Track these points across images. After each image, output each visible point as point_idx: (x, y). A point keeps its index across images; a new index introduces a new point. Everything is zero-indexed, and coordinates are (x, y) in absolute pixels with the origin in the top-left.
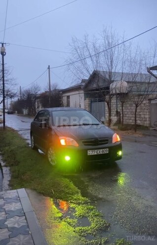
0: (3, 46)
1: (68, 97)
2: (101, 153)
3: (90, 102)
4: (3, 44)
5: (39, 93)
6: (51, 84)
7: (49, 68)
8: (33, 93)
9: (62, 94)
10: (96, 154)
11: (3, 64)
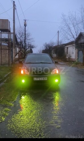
0: (25, 21)
1: (67, 48)
2: (42, 80)
3: (78, 51)
4: (25, 20)
5: (54, 45)
6: (59, 41)
7: (58, 32)
8: (51, 46)
9: (65, 46)
10: (39, 80)
11: (25, 31)
